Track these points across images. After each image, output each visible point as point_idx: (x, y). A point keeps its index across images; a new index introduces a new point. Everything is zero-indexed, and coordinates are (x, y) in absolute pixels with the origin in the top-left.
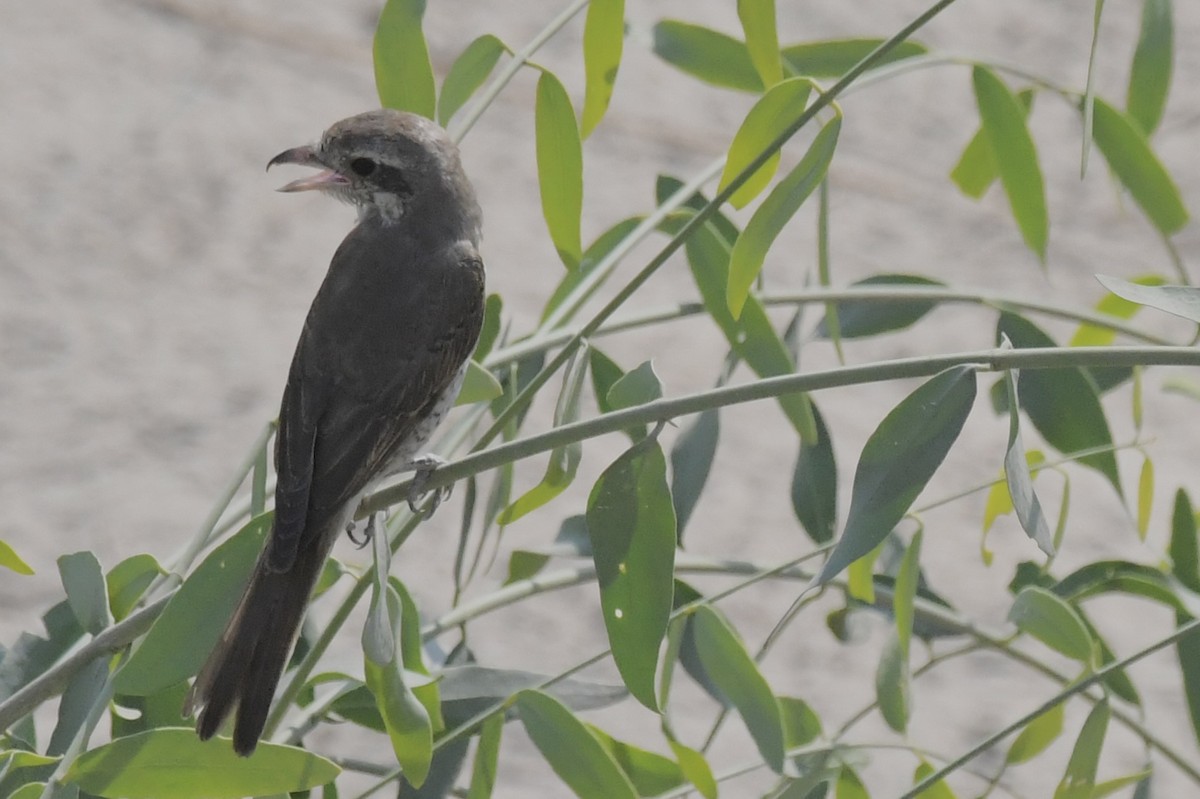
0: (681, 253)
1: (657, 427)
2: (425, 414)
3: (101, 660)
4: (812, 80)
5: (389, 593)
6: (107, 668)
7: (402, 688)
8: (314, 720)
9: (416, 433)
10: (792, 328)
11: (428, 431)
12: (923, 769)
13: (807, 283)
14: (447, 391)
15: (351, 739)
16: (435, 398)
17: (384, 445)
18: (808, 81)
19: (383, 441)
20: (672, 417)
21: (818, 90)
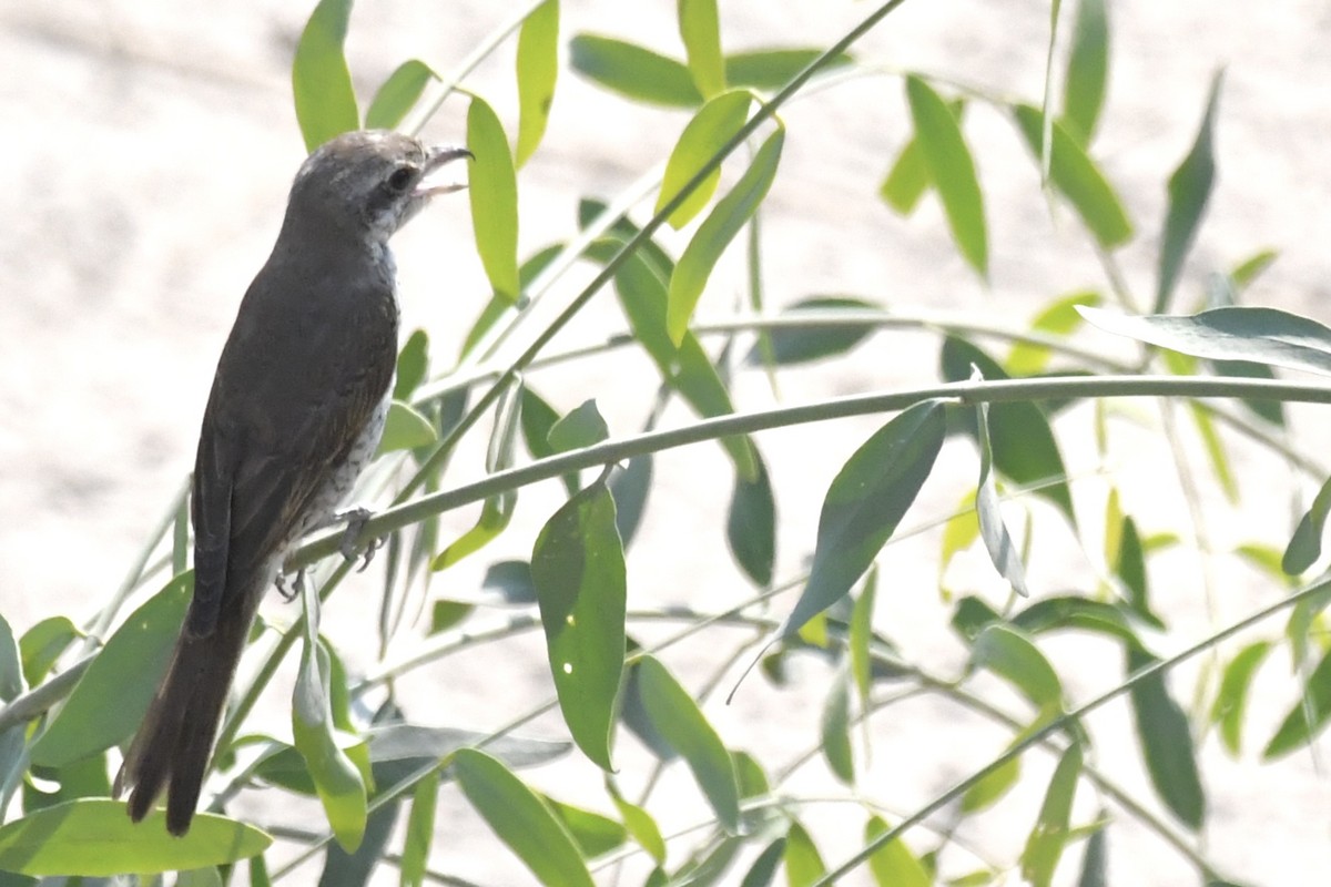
0: (609, 287)
1: (605, 471)
2: (340, 461)
3: (15, 730)
4: (753, 91)
5: (318, 649)
6: (22, 738)
7: (332, 749)
8: (236, 786)
9: (333, 482)
10: (725, 356)
11: (348, 480)
12: (875, 825)
13: (737, 308)
14: (363, 438)
15: (277, 805)
16: (350, 444)
17: (298, 498)
18: (747, 92)
19: (297, 493)
20: (619, 460)
21: (759, 100)
